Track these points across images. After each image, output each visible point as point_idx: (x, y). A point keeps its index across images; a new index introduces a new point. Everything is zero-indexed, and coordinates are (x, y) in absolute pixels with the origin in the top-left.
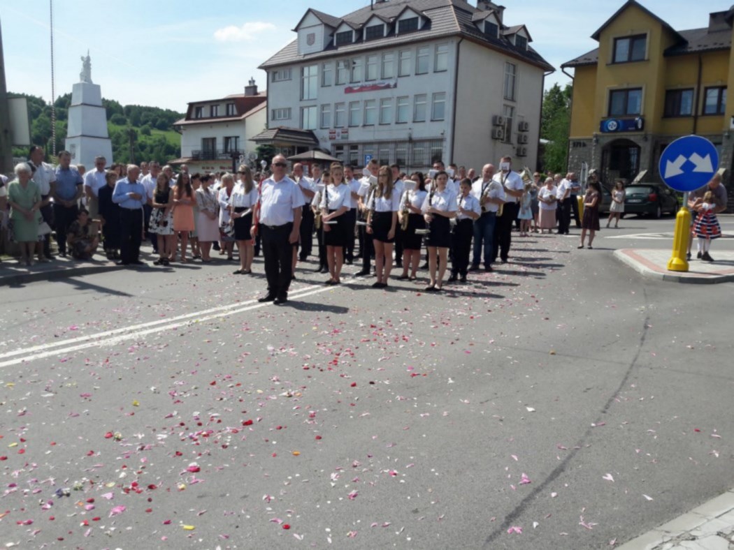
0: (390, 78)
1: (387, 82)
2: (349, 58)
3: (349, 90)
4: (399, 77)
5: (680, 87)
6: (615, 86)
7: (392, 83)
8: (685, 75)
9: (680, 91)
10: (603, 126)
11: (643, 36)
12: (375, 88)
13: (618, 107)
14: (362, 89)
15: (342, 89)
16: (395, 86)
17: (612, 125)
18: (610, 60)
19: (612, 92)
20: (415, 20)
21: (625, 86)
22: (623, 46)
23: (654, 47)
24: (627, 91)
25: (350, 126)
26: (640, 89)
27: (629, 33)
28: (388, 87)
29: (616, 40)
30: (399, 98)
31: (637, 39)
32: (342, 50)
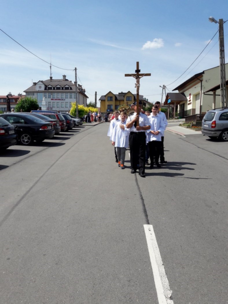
0: (63, 98)
1: (62, 99)
2: (52, 93)
3: (52, 99)
4: (66, 98)
5: (117, 105)
6: (108, 104)
7: (64, 99)
8: (118, 103)
9: (117, 106)
10: (107, 111)
11: (112, 97)
12: (59, 100)
13: (109, 107)
14: (56, 100)
15: (50, 99)
16: (65, 100)
17: (109, 110)
18: (107, 100)
19: (108, 105)
20: (68, 88)
21: (110, 104)
22: (109, 98)
23: (114, 99)
24: (110, 105)
25: (53, 107)
26: (112, 105)
27: (110, 96)
28: (63, 100)
29: (108, 97)
30: (66, 102)
31: (111, 97)
32: (50, 91)
